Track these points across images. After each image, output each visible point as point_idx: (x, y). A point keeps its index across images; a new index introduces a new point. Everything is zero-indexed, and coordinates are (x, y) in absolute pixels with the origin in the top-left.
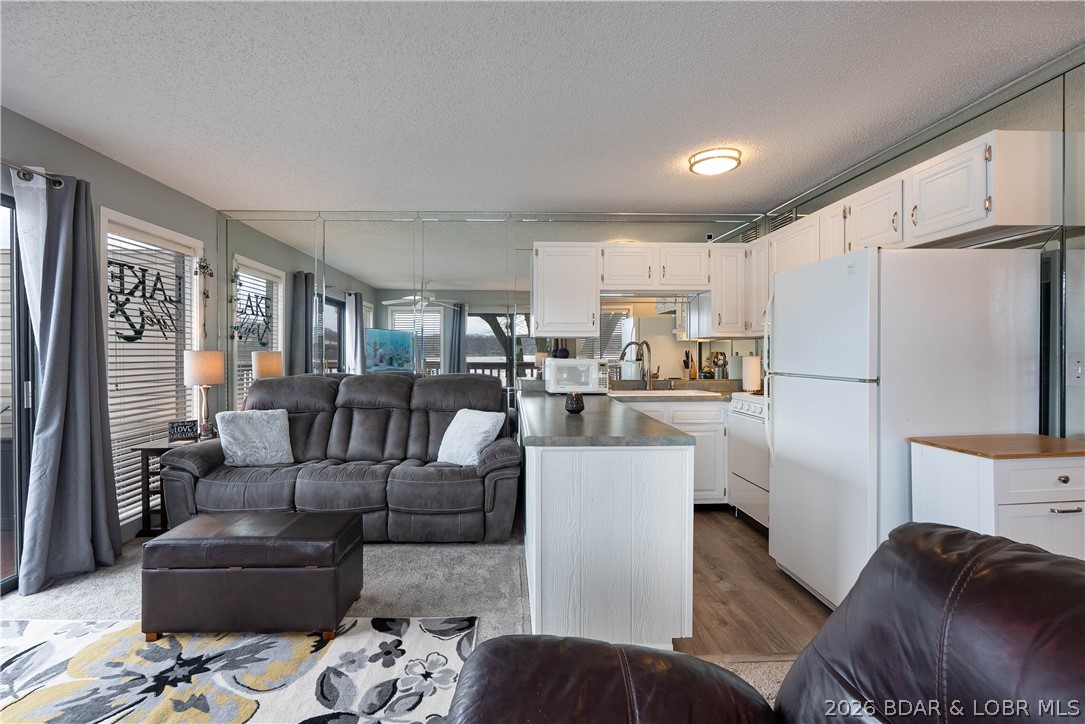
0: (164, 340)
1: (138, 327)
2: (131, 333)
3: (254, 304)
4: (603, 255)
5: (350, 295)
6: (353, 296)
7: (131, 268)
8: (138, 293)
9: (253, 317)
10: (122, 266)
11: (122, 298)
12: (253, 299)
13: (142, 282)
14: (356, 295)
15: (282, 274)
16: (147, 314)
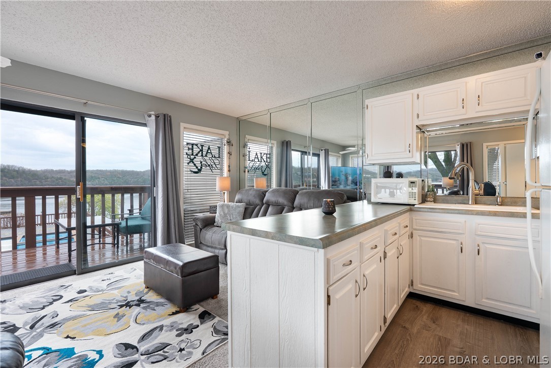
0: (212, 173)
1: (199, 168)
2: (197, 170)
3: (259, 157)
4: (418, 98)
5: (322, 150)
6: (324, 151)
7: (196, 145)
8: (200, 155)
9: (259, 163)
10: (193, 144)
11: (192, 157)
12: (259, 155)
13: (202, 150)
14: (325, 150)
15: (275, 142)
16: (203, 163)
